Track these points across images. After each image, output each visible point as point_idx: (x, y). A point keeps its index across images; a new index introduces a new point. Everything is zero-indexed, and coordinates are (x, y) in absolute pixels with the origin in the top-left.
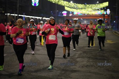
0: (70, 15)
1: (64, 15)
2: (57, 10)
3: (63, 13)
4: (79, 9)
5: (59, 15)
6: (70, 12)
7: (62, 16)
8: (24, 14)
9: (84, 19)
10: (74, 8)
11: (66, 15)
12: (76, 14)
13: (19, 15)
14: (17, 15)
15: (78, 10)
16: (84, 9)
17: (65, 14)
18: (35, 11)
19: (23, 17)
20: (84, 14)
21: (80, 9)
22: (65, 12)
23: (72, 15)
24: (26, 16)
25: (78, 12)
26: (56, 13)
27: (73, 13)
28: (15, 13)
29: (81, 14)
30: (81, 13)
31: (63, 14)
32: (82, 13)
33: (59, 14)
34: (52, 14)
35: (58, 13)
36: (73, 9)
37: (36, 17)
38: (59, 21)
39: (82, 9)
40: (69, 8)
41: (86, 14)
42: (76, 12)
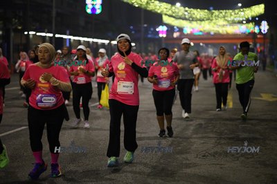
0: (176, 35)
1: (161, 35)
2: (145, 24)
3: (157, 30)
4: (197, 20)
5: (149, 36)
6: (175, 28)
7: (157, 37)
8: (68, 32)
9: (207, 45)
10: (185, 19)
11: (165, 36)
12: (189, 32)
13: (57, 36)
14: (51, 35)
15: (194, 23)
16: (207, 22)
17: (162, 32)
18: (93, 25)
19: (66, 39)
20: (208, 33)
21: (199, 22)
22: (164, 28)
23: (181, 35)
24: (72, 38)
25: (193, 29)
26: (143, 30)
27: (181, 30)
28: (46, 30)
29: (201, 33)
30: (201, 31)
31: (158, 33)
32: (202, 29)
33: (150, 32)
34: (133, 32)
35: (147, 30)
36: (181, 21)
37: (95, 40)
38: (150, 48)
39: (201, 20)
40: (173, 19)
41: (212, 33)
42: (189, 28)
